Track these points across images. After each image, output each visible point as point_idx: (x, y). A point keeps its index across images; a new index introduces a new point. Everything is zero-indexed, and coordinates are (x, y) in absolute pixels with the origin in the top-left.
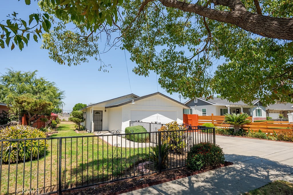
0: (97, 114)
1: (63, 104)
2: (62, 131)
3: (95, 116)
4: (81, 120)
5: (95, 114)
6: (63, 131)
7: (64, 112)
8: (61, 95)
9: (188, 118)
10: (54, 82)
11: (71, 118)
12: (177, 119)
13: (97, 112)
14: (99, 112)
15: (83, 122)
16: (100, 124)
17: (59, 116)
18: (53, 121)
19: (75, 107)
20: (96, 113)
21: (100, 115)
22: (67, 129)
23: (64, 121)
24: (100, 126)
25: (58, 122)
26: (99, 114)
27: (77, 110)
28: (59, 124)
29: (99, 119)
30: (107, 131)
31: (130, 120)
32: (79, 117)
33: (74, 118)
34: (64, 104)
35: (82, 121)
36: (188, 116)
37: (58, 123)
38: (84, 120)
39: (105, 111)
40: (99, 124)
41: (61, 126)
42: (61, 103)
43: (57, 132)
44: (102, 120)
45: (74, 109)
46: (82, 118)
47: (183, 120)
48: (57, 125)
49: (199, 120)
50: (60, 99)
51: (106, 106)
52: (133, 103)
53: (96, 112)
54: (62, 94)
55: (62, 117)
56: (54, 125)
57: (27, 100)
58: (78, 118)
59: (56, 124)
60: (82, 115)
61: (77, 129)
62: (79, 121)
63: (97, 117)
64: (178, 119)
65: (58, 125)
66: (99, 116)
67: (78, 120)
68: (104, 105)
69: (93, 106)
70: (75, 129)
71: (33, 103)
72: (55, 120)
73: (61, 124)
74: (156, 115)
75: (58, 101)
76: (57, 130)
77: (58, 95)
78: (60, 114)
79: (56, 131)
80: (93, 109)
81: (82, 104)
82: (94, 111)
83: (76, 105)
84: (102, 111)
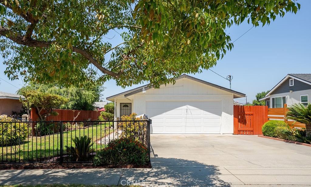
0: (125, 108)
3: (123, 110)
5: (123, 108)
9: (243, 112)
12: (221, 113)
13: (125, 104)
14: (127, 104)
18: (100, 117)
20: (124, 106)
21: (129, 108)
26: (127, 108)
29: (127, 113)
52: (144, 92)
53: (123, 105)
57: (32, 94)
62: (111, 116)
63: (125, 110)
64: (223, 113)
66: (127, 110)
69: (115, 98)
71: (36, 96)
74: (185, 107)
80: (116, 101)
82: (120, 103)
84: (131, 103)
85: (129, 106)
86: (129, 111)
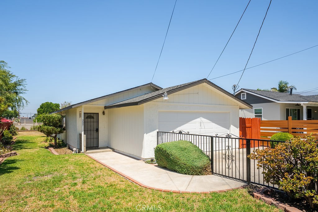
0: (89, 120)
1: (24, 101)
2: (24, 150)
4: (59, 129)
5: (86, 120)
6: (27, 150)
7: (21, 116)
8: (19, 87)
9: (245, 124)
10: (3, 62)
11: (40, 127)
13: (89, 115)
14: (92, 115)
15: (62, 132)
16: (95, 136)
17: (15, 122)
18: (6, 132)
19: (41, 107)
20: (87, 118)
21: (95, 120)
22: (33, 145)
23: (23, 130)
24: (95, 140)
25: (15, 132)
26: (92, 120)
27: (43, 112)
28: (17, 136)
29: (92, 127)
30: (108, 147)
31: (157, 130)
32: (55, 125)
33: (46, 127)
34: (27, 102)
35: (60, 132)
36: (247, 122)
37: (14, 134)
38: (64, 129)
39: (104, 113)
40: (92, 137)
41: (20, 139)
42: (20, 100)
43: (15, 153)
44: (97, 130)
45: (38, 112)
46: (61, 126)
47: (239, 128)
48: (12, 139)
49: (261, 128)
50: (16, 93)
51: (107, 105)
52: (165, 98)
53: (86, 115)
54: (20, 85)
55: (19, 124)
56: (8, 138)
58: (52, 127)
59: (11, 137)
60: (60, 120)
61: (51, 146)
62: (55, 131)
63: (89, 123)
64: (232, 126)
65: (15, 138)
66: (92, 123)
67: (53, 130)
68: (102, 104)
69: (84, 106)
70: (47, 144)
72: (9, 129)
73: (20, 136)
74: (198, 120)
75: (13, 96)
76: (14, 149)
77: (13, 87)
78: (16, 119)
79: (13, 152)
80: (84, 110)
81: (52, 103)
82: (84, 113)
83: (43, 104)
84: (98, 113)
85: (95, 117)
86: (95, 123)
